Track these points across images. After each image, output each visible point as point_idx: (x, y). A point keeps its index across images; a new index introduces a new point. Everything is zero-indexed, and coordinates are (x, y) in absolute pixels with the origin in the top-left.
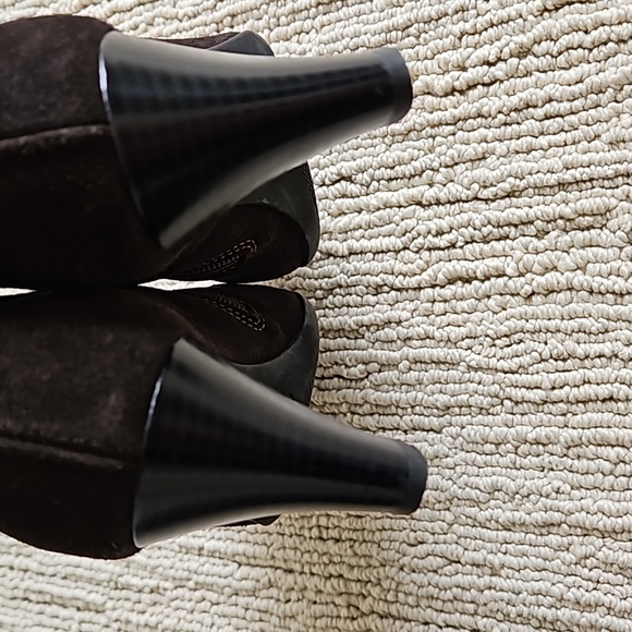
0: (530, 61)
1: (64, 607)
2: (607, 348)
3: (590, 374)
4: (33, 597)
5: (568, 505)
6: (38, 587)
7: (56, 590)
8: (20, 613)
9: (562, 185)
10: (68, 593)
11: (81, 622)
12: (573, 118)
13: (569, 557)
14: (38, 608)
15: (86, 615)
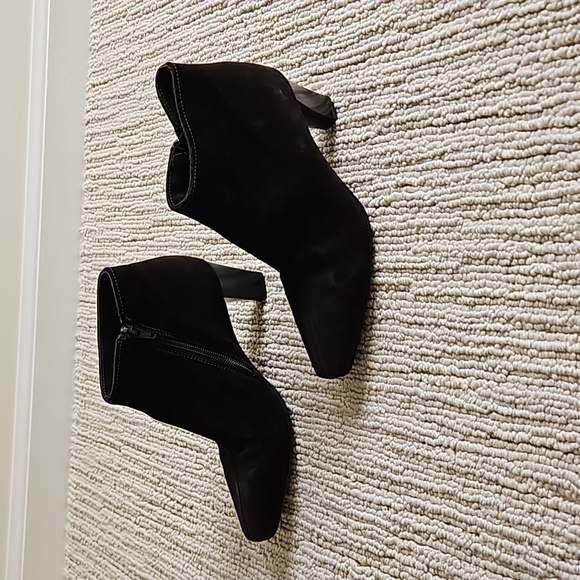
0: (389, 209)
1: (192, 449)
2: (403, 348)
3: (396, 359)
4: (179, 443)
5: (382, 419)
6: (180, 438)
7: (188, 440)
8: (173, 450)
9: (395, 269)
10: (193, 442)
11: (197, 458)
12: (402, 239)
13: (380, 444)
14: (180, 449)
15: (200, 455)
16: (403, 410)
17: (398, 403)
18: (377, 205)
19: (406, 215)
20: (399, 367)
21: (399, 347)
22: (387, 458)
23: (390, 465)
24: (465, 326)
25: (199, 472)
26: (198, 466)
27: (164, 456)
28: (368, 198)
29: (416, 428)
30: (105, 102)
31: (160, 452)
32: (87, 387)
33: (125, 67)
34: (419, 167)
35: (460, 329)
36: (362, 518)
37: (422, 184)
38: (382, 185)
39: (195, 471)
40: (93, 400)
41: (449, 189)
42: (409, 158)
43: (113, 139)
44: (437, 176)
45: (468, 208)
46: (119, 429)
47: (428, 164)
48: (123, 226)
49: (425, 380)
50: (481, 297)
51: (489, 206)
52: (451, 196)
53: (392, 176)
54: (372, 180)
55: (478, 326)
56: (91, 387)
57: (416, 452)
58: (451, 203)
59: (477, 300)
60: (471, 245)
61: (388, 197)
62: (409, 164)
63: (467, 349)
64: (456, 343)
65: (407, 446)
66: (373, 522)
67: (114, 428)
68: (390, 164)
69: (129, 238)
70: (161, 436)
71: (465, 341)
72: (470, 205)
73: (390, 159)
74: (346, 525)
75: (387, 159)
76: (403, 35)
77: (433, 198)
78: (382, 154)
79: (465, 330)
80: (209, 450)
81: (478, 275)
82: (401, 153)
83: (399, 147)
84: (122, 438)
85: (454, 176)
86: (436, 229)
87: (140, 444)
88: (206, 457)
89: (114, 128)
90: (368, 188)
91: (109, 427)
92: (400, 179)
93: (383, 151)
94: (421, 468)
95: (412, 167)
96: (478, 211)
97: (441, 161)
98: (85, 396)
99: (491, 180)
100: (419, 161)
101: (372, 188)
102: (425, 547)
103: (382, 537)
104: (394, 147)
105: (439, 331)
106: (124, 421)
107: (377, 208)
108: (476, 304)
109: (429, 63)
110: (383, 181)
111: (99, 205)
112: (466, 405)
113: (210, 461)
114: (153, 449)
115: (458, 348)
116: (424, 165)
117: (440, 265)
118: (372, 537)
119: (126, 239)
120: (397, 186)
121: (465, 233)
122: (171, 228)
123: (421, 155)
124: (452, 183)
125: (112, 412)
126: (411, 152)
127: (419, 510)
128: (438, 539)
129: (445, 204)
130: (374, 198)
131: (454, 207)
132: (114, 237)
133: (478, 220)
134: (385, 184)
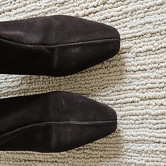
16: (138, 125)
17: (133, 122)
18: (95, 5)
19: (122, 6)
20: (131, 100)
21: (129, 87)
22: (130, 157)
29: (151, 134)
49: (153, 103)
57: (155, 149)
65: (145, 147)
86: (146, 9)
94: (160, 159)
105: (160, 71)
117: (155, 31)
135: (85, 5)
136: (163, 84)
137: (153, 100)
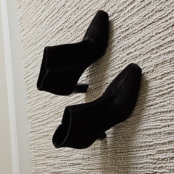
16: (147, 121)
17: (145, 119)
18: (122, 62)
19: (133, 61)
20: (142, 108)
22: (145, 139)
23: (147, 140)
24: (161, 85)
25: (81, 172)
26: (80, 170)
27: (67, 171)
28: (119, 62)
29: (153, 125)
30: (30, 70)
31: (65, 171)
32: (36, 159)
33: (35, 58)
34: (133, 46)
35: (160, 87)
36: (142, 163)
37: (135, 51)
38: (122, 56)
39: (79, 172)
40: (39, 163)
41: (144, 48)
42: (129, 45)
43: (34, 80)
44: (139, 46)
45: (152, 51)
46: (49, 169)
47: (136, 44)
48: (41, 103)
49: (152, 108)
50: (164, 75)
51: (159, 48)
52: (146, 50)
53: (125, 52)
54: (119, 56)
55: (165, 84)
56: (38, 159)
57: (155, 132)
58: (146, 52)
59: (163, 76)
60: (156, 61)
61: (125, 59)
62: (129, 47)
63: (164, 92)
64: (159, 92)
65: (151, 132)
66: (146, 163)
67: (47, 169)
68: (123, 50)
69: (43, 106)
70: (65, 165)
71: (162, 90)
72: (153, 50)
73: (123, 48)
74: (137, 168)
75: (122, 48)
76: (119, 14)
77: (140, 53)
78: (120, 47)
79: (161, 87)
80: (82, 162)
81: (161, 69)
82: (126, 45)
83: (125, 44)
84: (51, 171)
85: (145, 44)
86: (143, 61)
87: (58, 171)
88: (82, 166)
89: (34, 76)
90: (118, 59)
91: (46, 170)
92: (128, 52)
93: (120, 46)
94: (158, 137)
95: (131, 47)
96: (155, 50)
97: (140, 42)
98: (36, 163)
99: (157, 40)
100: (132, 45)
101: (119, 58)
102: (167, 164)
103: (151, 167)
104: (124, 44)
105: (153, 91)
106: (51, 165)
107: (122, 63)
108: (163, 78)
109: (129, 17)
110: (122, 55)
111: (32, 100)
112: (168, 110)
113: (83, 166)
114: (62, 171)
115: (160, 93)
116: (135, 45)
117: (148, 71)
118: (147, 168)
119: (42, 107)
120: (128, 54)
121: (153, 58)
122: (56, 98)
123: (133, 43)
124: (145, 46)
125: (46, 164)
126: (129, 43)
127: (161, 152)
128: (171, 159)
129: (144, 53)
130: (120, 61)
131: (147, 53)
132: (38, 108)
133: (156, 53)
134: (123, 55)
135: (118, 63)
136: (155, 97)
137: (152, 106)
